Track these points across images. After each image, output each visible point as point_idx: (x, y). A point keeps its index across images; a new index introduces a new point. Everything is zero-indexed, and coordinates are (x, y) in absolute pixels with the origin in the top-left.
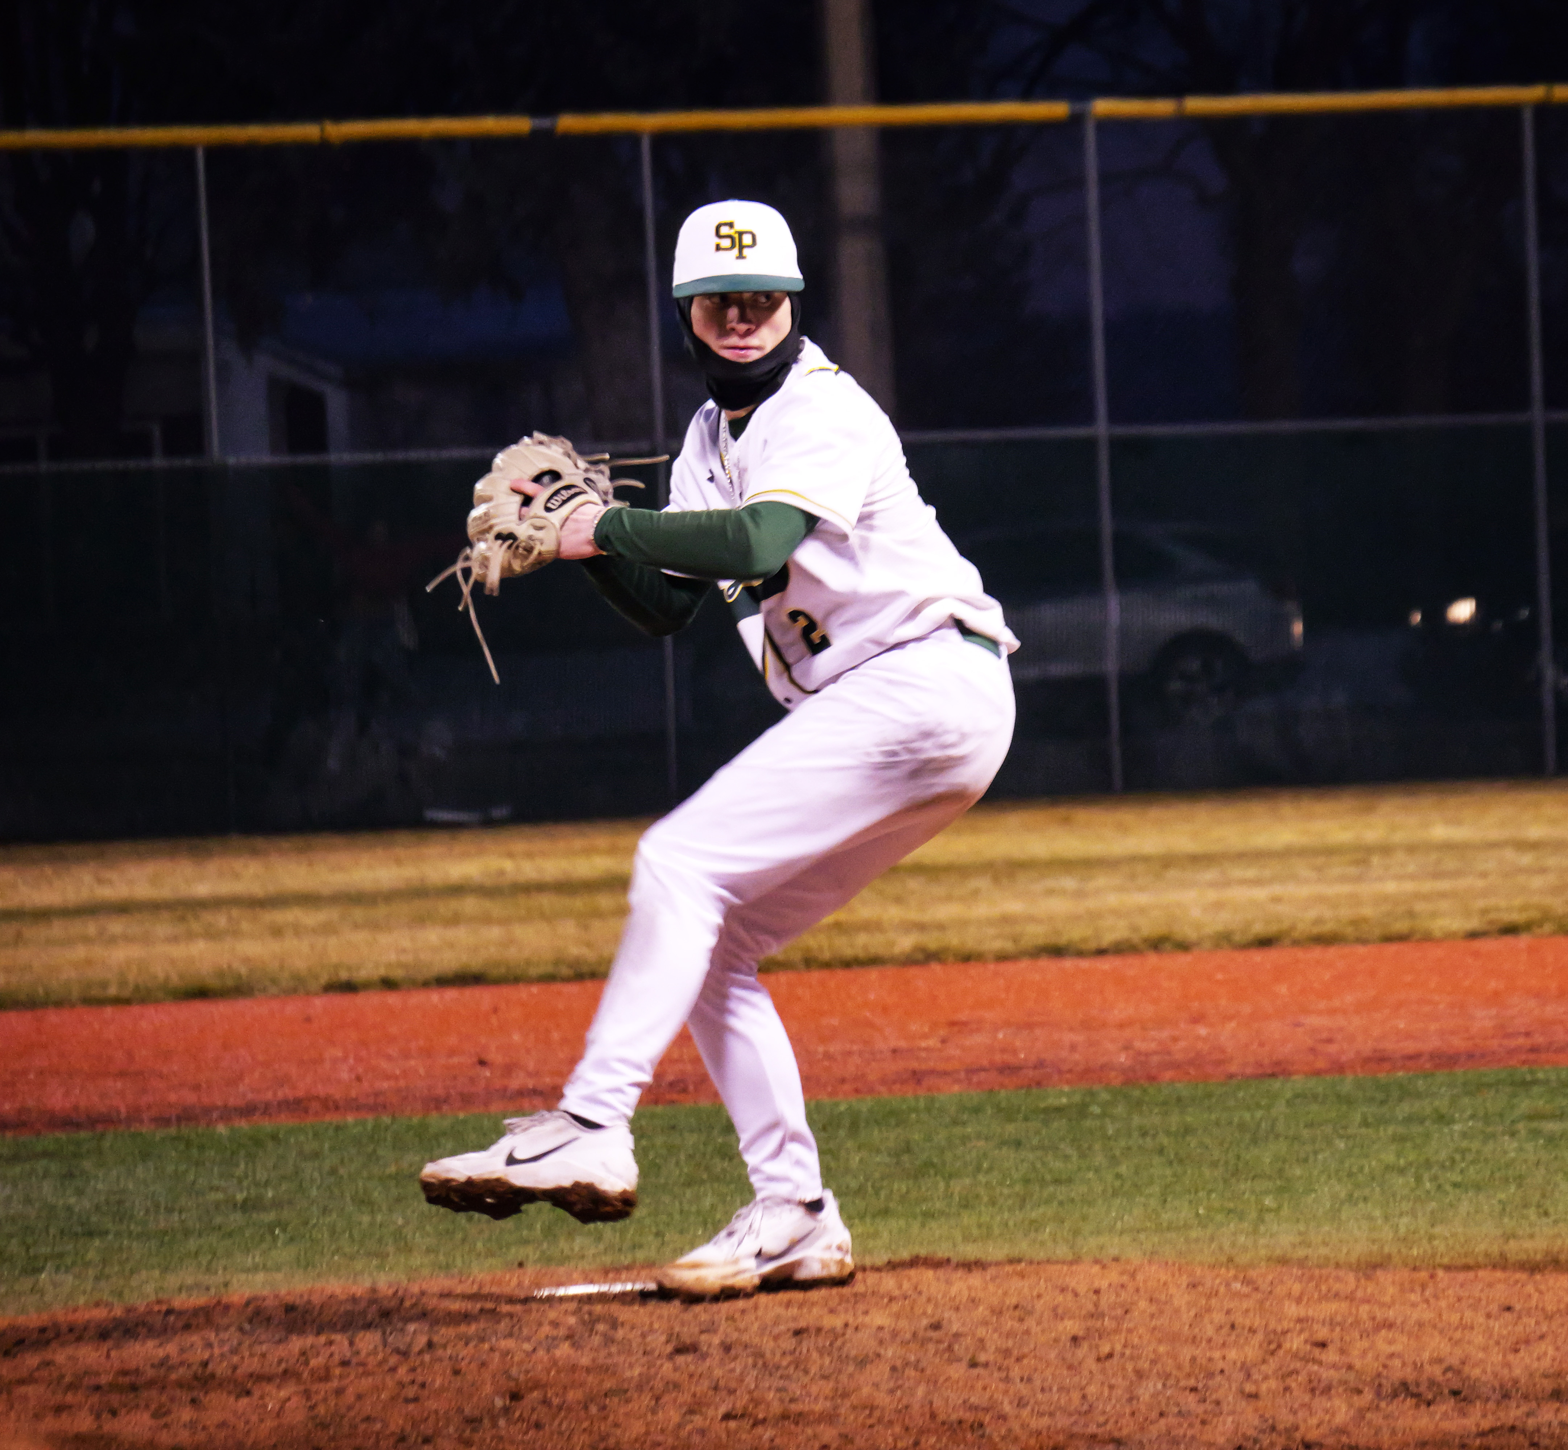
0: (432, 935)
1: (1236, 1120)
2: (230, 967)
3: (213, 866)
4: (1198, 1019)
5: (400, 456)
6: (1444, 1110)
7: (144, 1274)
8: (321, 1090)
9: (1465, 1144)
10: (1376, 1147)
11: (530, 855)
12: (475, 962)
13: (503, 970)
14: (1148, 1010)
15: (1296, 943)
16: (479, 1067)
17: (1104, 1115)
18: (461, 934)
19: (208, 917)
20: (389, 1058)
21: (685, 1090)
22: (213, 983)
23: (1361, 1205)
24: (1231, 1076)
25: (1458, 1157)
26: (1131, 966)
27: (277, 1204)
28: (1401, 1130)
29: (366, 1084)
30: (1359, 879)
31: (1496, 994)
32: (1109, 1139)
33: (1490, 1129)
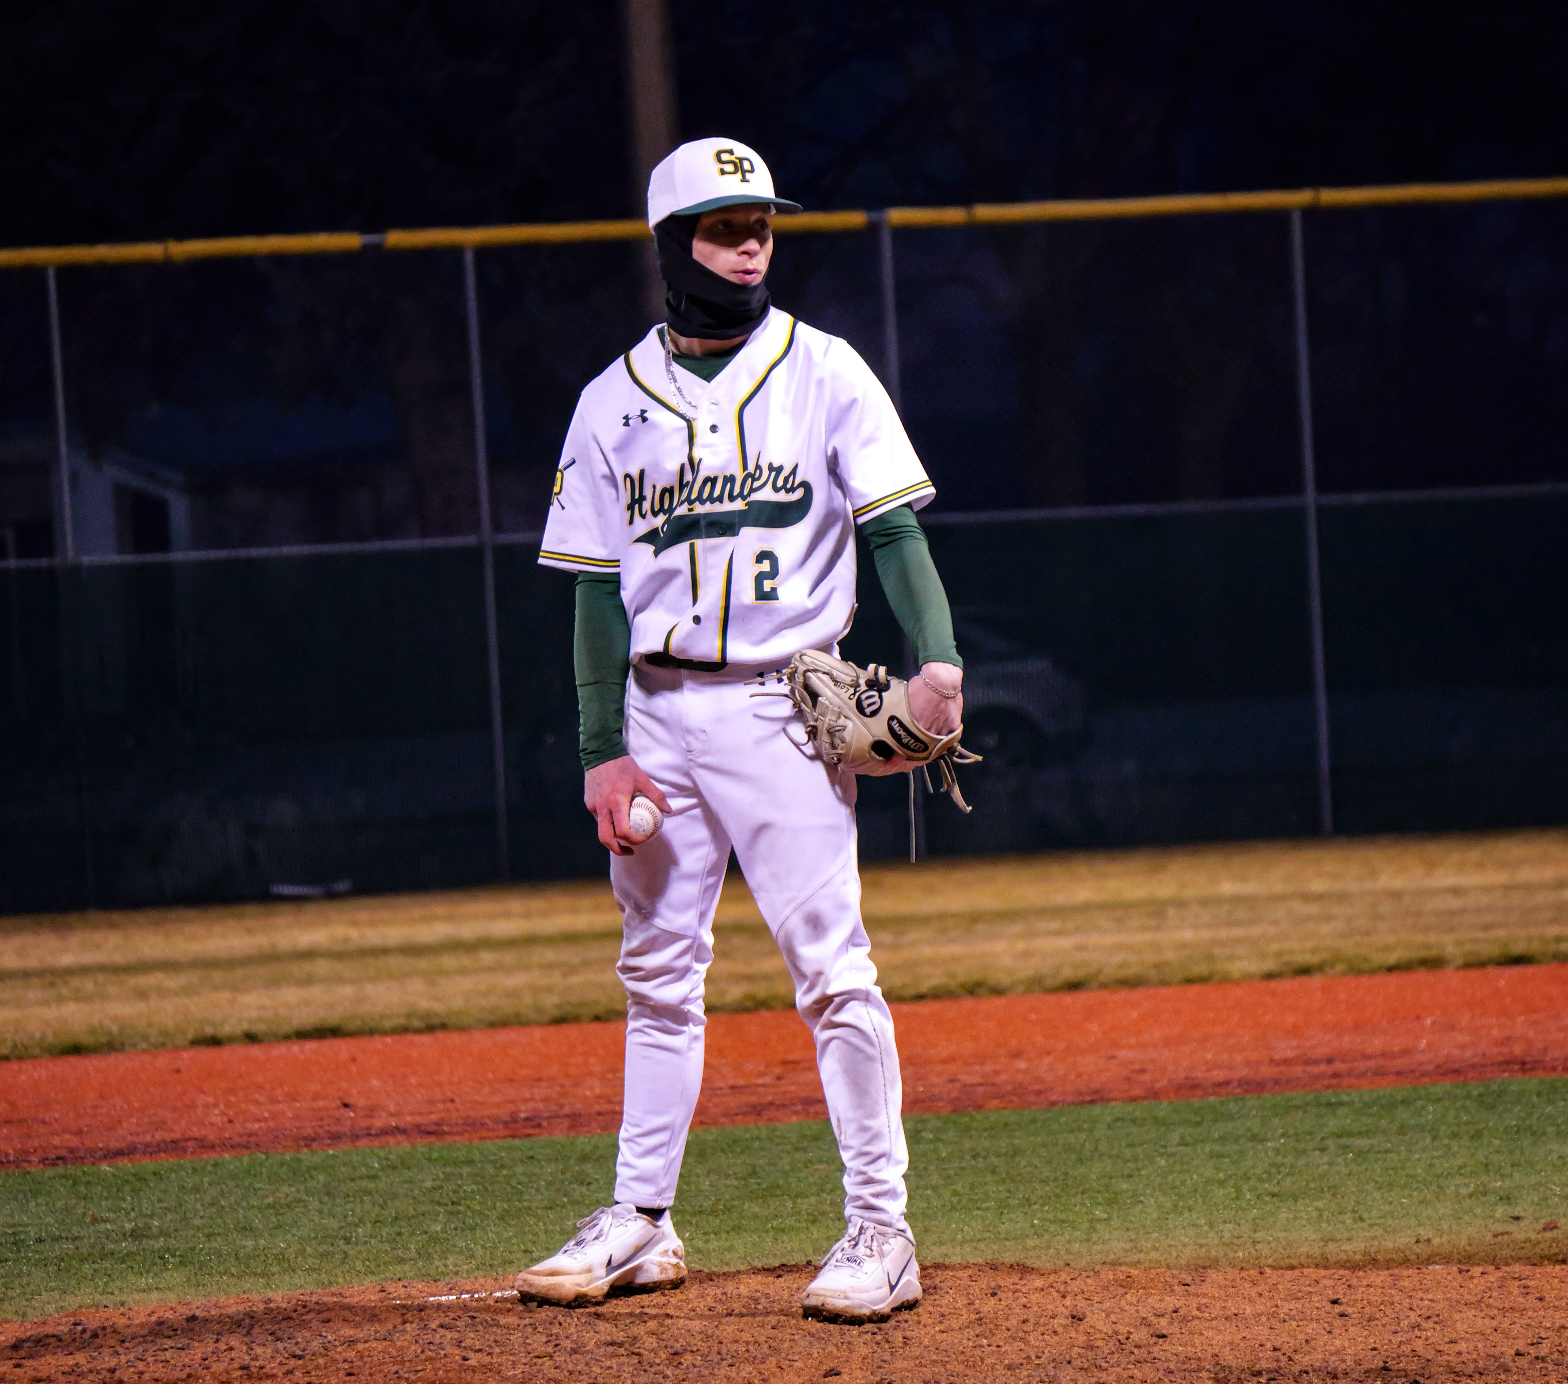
0: (290, 995)
1: (1061, 1141)
2: (101, 1024)
3: (75, 939)
4: (1017, 1054)
5: (243, 553)
6: (1256, 1130)
7: (45, 1296)
8: (195, 1132)
9: (1279, 1159)
10: (1195, 1163)
11: (372, 924)
12: (332, 1018)
13: (359, 1023)
14: (969, 1047)
15: (1104, 986)
16: (342, 1110)
17: (936, 1140)
18: (316, 992)
19: (75, 982)
20: (257, 1103)
21: (539, 1125)
22: (85, 1039)
23: (1186, 1214)
24: (1053, 1104)
25: (1273, 1170)
26: (948, 1010)
27: (163, 1233)
28: (1218, 1148)
29: (238, 1126)
30: (1158, 928)
31: (1295, 1027)
32: (943, 1160)
33: (1302, 1146)
